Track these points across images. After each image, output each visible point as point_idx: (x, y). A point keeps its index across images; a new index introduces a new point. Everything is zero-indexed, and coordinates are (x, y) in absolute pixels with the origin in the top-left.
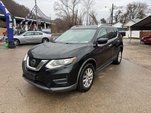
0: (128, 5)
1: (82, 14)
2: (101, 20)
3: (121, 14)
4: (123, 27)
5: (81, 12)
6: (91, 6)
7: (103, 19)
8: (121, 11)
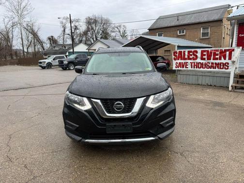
0: (86, 19)
1: (8, 26)
2: (49, 39)
3: (78, 31)
4: (89, 50)
5: (6, 23)
6: (25, 13)
7: (52, 37)
8: (78, 27)
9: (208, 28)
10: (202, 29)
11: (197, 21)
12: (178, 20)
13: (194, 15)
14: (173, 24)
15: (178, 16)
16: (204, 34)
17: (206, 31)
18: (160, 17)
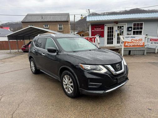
9: (62, 25)
10: (58, 25)
11: (55, 20)
12: (42, 18)
13: (52, 16)
14: (40, 20)
15: (42, 15)
16: (60, 28)
17: (61, 27)
18: (28, 14)
